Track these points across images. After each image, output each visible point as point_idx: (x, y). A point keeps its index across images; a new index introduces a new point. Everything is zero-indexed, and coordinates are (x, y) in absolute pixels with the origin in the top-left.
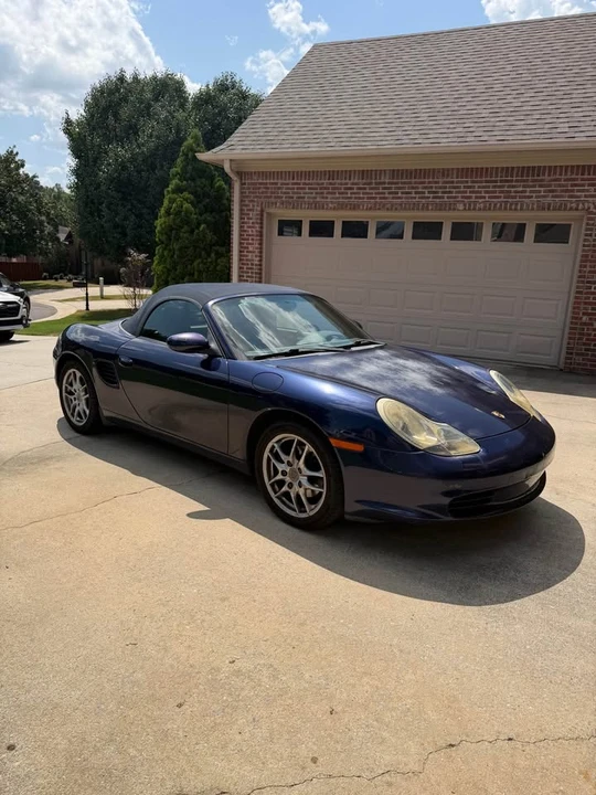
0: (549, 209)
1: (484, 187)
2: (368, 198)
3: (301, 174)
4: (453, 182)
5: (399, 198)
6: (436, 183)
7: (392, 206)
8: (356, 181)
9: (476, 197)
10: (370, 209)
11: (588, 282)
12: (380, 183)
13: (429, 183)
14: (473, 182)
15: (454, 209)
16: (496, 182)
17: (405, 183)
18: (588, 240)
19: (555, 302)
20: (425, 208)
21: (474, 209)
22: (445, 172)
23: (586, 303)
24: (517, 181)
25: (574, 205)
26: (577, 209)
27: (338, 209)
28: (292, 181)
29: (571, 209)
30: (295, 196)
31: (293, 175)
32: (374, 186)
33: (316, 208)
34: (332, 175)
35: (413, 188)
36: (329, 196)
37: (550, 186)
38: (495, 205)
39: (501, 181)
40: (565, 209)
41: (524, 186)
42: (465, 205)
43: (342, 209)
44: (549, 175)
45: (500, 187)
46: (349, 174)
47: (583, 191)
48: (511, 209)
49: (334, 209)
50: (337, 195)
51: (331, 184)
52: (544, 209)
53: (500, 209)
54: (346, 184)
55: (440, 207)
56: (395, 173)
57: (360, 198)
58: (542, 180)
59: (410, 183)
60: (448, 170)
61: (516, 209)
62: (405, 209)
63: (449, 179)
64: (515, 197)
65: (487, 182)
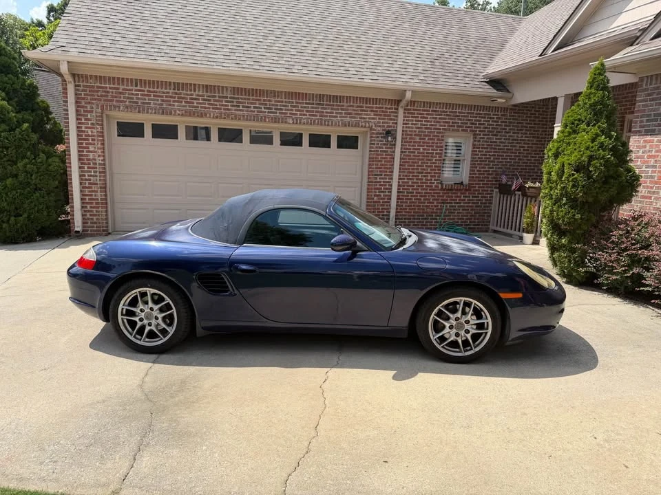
0: (349, 126)
1: (305, 107)
2: (213, 108)
3: (144, 83)
4: (282, 102)
5: (240, 110)
6: (270, 101)
7: (236, 116)
8: (201, 93)
9: (300, 115)
10: (217, 117)
11: (375, 175)
12: (223, 97)
13: (264, 100)
14: (297, 103)
15: (286, 122)
16: (313, 104)
17: (245, 99)
18: (372, 148)
19: (353, 189)
20: (263, 120)
21: (300, 123)
22: (276, 94)
23: (375, 189)
24: (327, 105)
25: (364, 124)
26: (365, 127)
27: (186, 116)
28: (134, 88)
29: (362, 126)
30: (140, 101)
31: (136, 82)
32: (217, 98)
33: (163, 113)
34: (177, 86)
35: (252, 103)
36: (176, 104)
37: (348, 110)
38: (314, 121)
39: (317, 104)
40: (358, 126)
41: (332, 109)
42: (293, 120)
43: (190, 115)
44: (347, 102)
45: (316, 108)
46: (194, 87)
47: (367, 115)
48: (325, 125)
49: (182, 115)
50: (183, 104)
51: (176, 93)
52: (345, 126)
53: (318, 124)
54: (192, 95)
55: (276, 120)
56: (235, 90)
57: (205, 108)
58: (343, 106)
59: (249, 99)
60: (278, 92)
61: (328, 125)
62: (247, 120)
63: (279, 99)
64: (327, 116)
65: (306, 103)
